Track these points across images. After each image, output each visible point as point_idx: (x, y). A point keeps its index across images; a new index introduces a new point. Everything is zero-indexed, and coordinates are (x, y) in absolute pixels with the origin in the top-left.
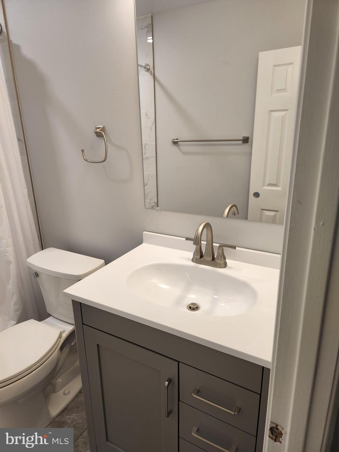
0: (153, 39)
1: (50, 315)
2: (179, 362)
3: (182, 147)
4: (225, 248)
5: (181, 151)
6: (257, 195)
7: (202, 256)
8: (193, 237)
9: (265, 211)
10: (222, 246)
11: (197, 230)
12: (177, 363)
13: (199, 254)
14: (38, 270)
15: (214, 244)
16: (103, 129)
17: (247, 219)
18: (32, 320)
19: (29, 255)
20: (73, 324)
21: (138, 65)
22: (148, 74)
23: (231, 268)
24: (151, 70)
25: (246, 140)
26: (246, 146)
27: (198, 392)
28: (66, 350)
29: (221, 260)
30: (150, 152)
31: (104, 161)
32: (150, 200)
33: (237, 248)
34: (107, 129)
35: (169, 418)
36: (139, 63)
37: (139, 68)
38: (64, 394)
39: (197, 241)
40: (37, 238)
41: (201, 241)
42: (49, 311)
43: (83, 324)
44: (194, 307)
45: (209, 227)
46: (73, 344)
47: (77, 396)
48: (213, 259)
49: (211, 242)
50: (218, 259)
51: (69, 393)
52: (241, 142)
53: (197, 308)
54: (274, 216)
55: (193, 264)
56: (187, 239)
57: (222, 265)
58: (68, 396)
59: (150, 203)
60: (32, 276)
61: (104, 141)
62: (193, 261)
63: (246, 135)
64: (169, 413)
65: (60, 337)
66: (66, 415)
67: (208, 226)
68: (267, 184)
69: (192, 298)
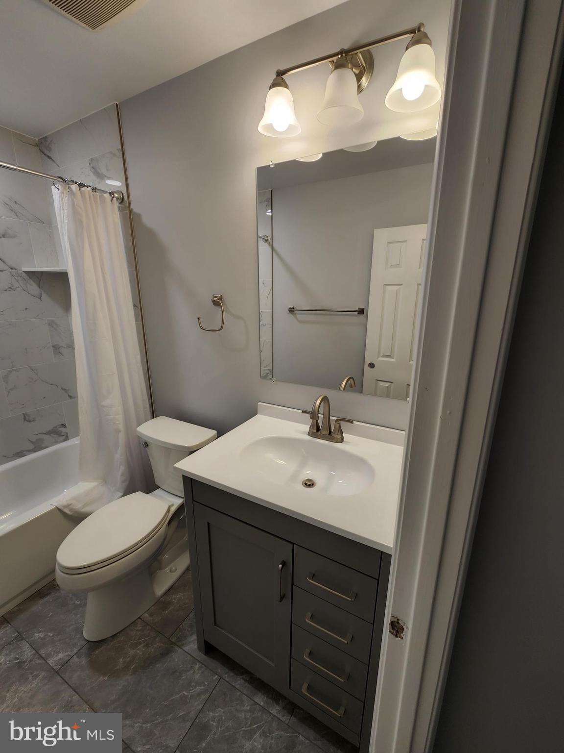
0: (272, 212)
1: (159, 487)
2: (293, 544)
3: (298, 316)
4: (341, 422)
5: (298, 320)
6: (372, 365)
7: (318, 430)
8: (310, 410)
9: (379, 382)
10: (339, 420)
11: (315, 403)
12: (292, 545)
13: (315, 428)
14: (148, 440)
15: (331, 418)
16: (221, 298)
17: (362, 392)
18: (140, 492)
19: (139, 424)
20: (183, 498)
21: (258, 237)
22: (266, 244)
23: (348, 443)
24: (269, 241)
25: (361, 311)
26: (361, 317)
27: (313, 577)
28: (174, 524)
29: (338, 434)
30: (266, 319)
31: (221, 329)
32: (264, 367)
33: (354, 422)
34: (224, 298)
35: (282, 602)
36: (259, 235)
37: (259, 239)
38: (171, 571)
39: (314, 415)
40: (148, 406)
41: (318, 413)
42: (158, 483)
43: (193, 500)
44: (309, 484)
45: (326, 401)
46: (181, 517)
47: (184, 573)
48: (330, 432)
49: (328, 415)
50: (334, 434)
51: (176, 570)
52: (356, 313)
53: (313, 484)
54: (389, 388)
55: (309, 438)
56: (303, 412)
57: (338, 440)
58: (174, 573)
59: (265, 370)
60: (142, 446)
61: (221, 309)
62: (309, 434)
63: (362, 307)
64: (282, 598)
65: (168, 511)
66: (173, 594)
67: (325, 399)
68: (382, 354)
69: (308, 473)
